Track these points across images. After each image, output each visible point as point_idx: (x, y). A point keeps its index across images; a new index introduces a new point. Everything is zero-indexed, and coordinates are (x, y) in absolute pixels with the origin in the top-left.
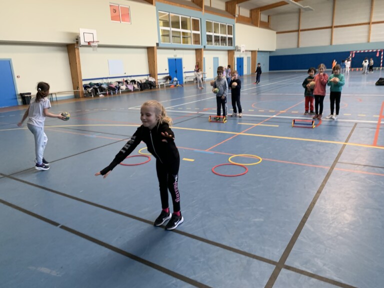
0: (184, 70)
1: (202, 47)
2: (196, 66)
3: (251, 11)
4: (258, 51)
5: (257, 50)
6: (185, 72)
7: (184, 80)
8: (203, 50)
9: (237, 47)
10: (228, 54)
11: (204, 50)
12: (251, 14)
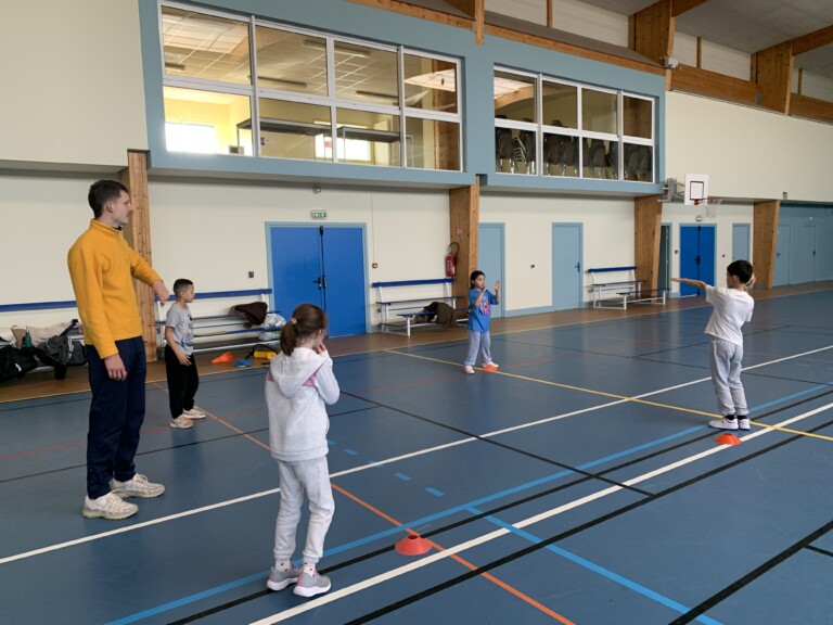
0: (373, 276)
1: (472, 181)
2: (448, 259)
3: (758, 57)
4: (785, 204)
5: (781, 197)
6: (376, 285)
7: (373, 319)
8: (474, 191)
9: (673, 183)
10: (637, 210)
11: (483, 193)
12: (756, 70)
